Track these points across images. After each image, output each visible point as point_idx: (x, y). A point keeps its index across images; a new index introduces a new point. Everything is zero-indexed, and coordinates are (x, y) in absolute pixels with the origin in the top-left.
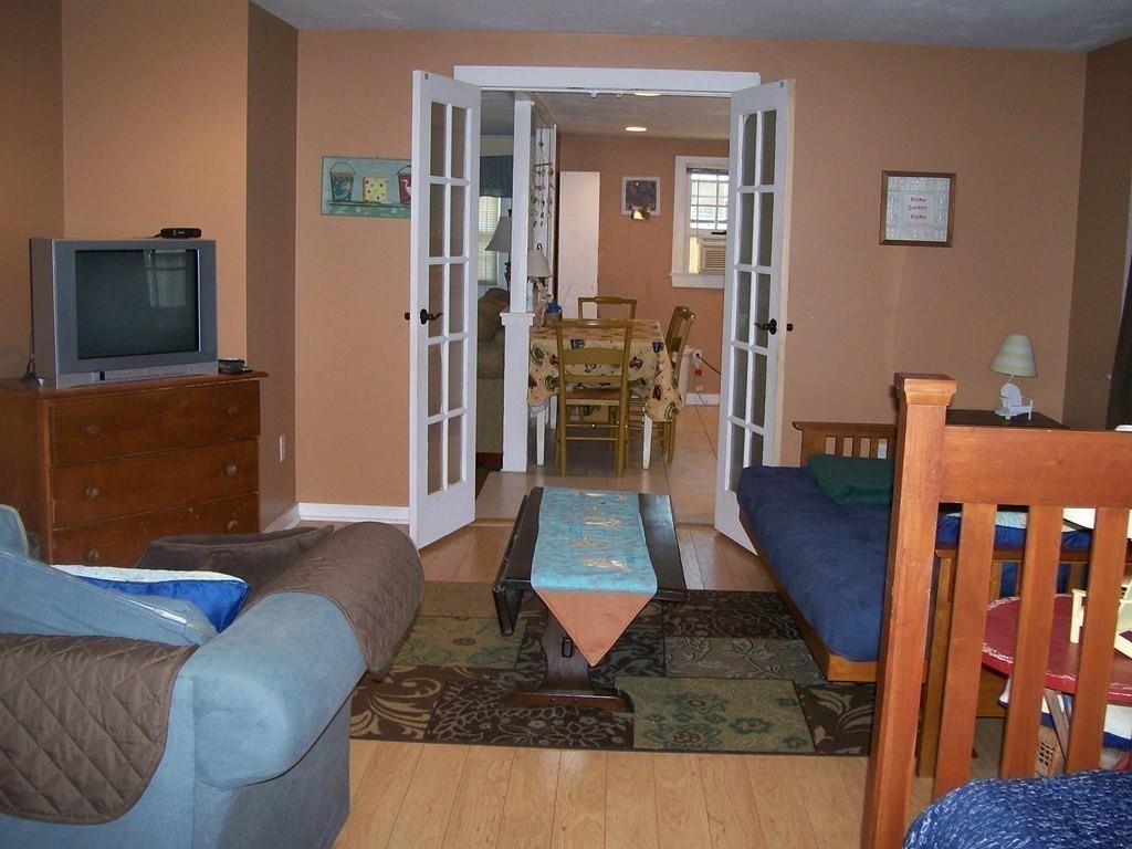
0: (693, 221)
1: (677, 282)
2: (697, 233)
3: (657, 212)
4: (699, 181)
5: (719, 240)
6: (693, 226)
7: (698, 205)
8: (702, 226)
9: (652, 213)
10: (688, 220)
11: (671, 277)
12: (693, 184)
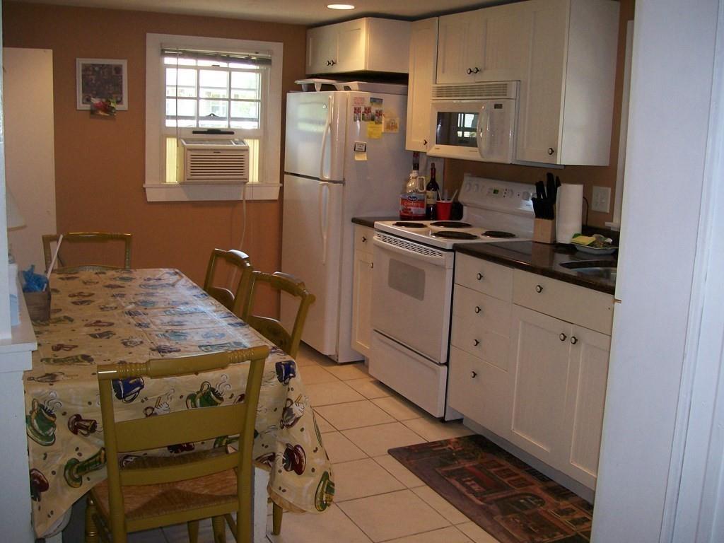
0: (169, 117)
1: (152, 196)
2: (177, 133)
3: (124, 106)
4: (177, 67)
5: (202, 141)
6: (170, 123)
7: (177, 98)
8: (183, 124)
9: (118, 107)
10: (162, 116)
11: (144, 189)
12: (168, 71)
